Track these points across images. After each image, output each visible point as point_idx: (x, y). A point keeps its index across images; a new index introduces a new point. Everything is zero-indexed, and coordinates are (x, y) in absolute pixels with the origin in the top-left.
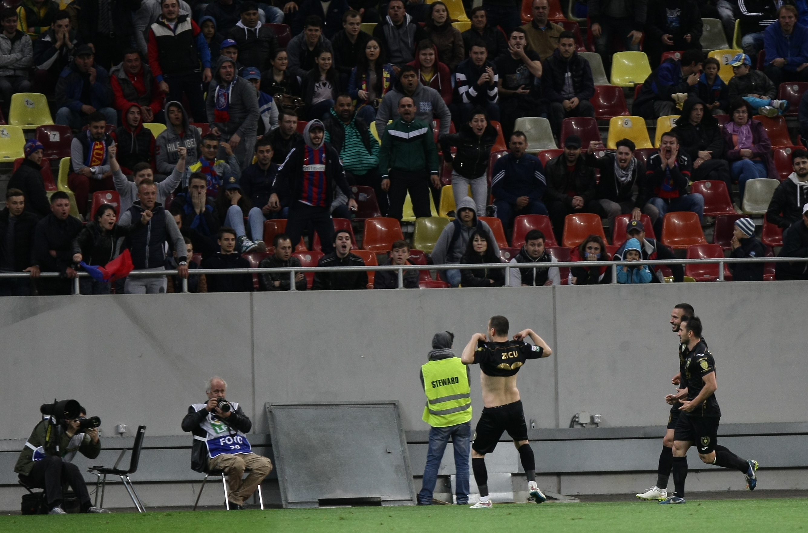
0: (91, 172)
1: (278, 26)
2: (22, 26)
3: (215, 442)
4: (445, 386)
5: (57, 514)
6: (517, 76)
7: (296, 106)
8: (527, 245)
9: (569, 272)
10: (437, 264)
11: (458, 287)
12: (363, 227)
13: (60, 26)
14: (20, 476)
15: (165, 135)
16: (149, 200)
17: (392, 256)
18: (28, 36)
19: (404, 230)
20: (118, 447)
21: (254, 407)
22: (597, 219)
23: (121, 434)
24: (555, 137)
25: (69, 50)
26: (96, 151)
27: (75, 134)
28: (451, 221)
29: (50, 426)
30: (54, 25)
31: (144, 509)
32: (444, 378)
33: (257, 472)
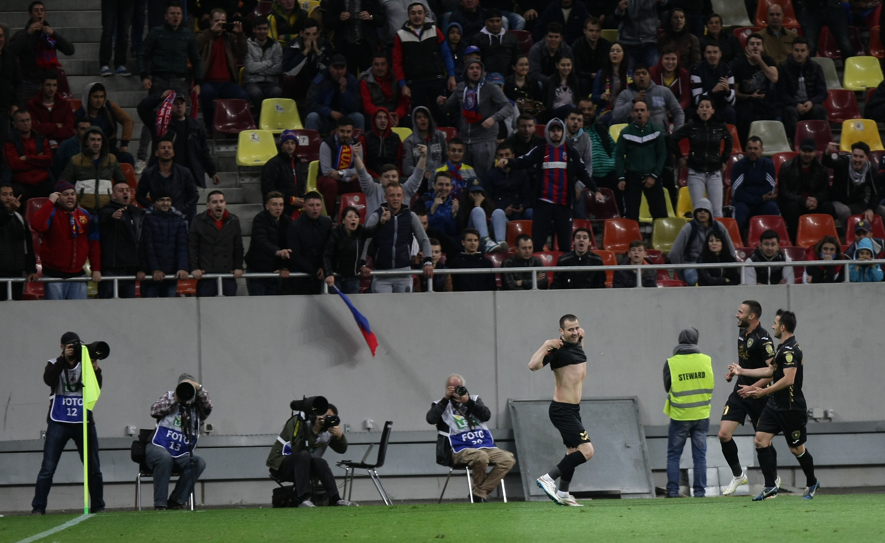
0: (339, 175)
1: (519, 33)
2: (272, 33)
3: (457, 437)
4: (692, 380)
5: (306, 506)
6: (753, 81)
7: (538, 110)
8: (761, 245)
9: (804, 270)
10: (674, 263)
11: (694, 285)
12: (603, 228)
13: (308, 34)
14: (271, 470)
15: (411, 139)
16: (395, 201)
17: (629, 256)
18: (279, 44)
19: (643, 230)
20: (366, 442)
21: (497, 403)
22: (830, 220)
23: (369, 429)
24: (789, 139)
25: (317, 57)
26: (344, 155)
27: (323, 138)
28: (688, 222)
29: (298, 422)
30: (302, 33)
31: (391, 502)
32: (692, 372)
33: (501, 466)
